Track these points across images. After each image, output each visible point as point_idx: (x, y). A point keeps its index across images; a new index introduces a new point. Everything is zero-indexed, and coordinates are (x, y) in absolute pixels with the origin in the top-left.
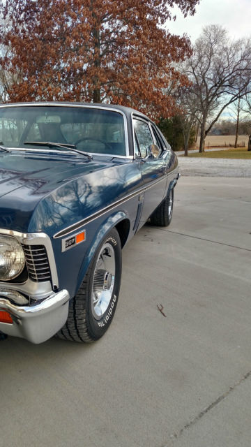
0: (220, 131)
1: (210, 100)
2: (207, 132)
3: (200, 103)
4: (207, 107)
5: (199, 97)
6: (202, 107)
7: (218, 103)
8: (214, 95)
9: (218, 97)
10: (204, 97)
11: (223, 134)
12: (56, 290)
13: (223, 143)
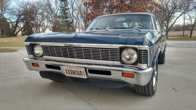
0: (175, 29)
1: (170, 15)
2: (169, 29)
3: (165, 17)
4: (169, 18)
5: (165, 14)
6: (167, 18)
7: (174, 17)
8: (172, 13)
9: (174, 14)
10: (167, 14)
11: (176, 31)
12: (148, 67)
13: (177, 35)
